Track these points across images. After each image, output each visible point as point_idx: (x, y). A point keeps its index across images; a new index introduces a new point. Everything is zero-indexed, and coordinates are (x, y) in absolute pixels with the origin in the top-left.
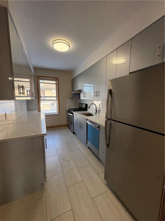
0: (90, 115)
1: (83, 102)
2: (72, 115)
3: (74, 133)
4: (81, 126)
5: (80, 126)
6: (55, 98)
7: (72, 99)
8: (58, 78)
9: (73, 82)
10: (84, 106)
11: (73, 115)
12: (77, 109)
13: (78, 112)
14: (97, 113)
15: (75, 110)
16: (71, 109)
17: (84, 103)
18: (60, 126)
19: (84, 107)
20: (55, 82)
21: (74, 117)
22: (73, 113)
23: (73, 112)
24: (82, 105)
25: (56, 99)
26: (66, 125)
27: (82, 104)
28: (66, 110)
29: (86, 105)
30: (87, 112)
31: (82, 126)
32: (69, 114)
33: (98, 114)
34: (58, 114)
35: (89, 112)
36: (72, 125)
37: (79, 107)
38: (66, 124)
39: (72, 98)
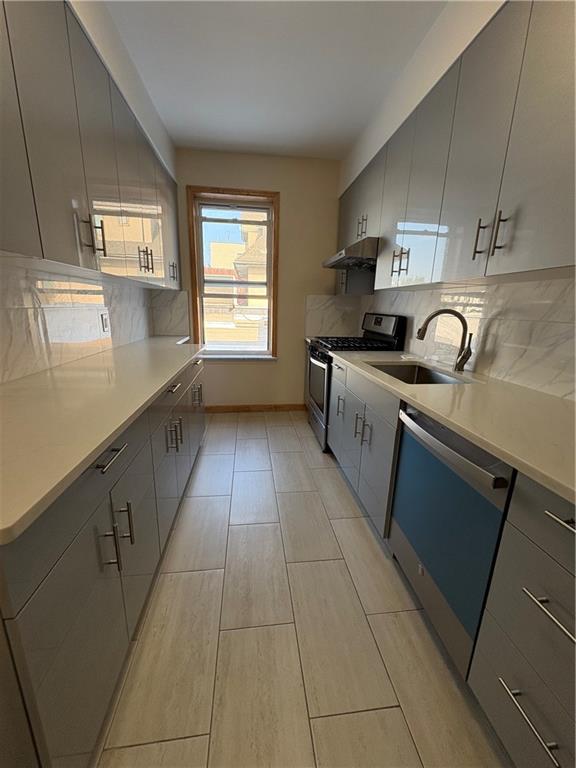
0: (421, 375)
1: (384, 309)
2: (325, 366)
3: (327, 451)
4: (363, 430)
5: (359, 430)
6: (263, 291)
7: (335, 294)
8: (278, 193)
9: (346, 207)
10: (389, 328)
11: (330, 369)
12: (355, 339)
13: (357, 355)
14: (466, 367)
15: (344, 345)
16: (326, 339)
17: (392, 311)
18: (276, 408)
19: (390, 333)
20: (265, 214)
21: (334, 379)
22: (329, 360)
23: (330, 353)
24: (378, 322)
25: (265, 294)
26: (300, 406)
27: (379, 319)
28: (307, 342)
29: (403, 323)
30: (405, 358)
31: (367, 429)
32: (313, 360)
33: (474, 371)
34: (271, 357)
35: (417, 359)
36: (324, 416)
37: (367, 332)
38: (300, 401)
39: (334, 292)
